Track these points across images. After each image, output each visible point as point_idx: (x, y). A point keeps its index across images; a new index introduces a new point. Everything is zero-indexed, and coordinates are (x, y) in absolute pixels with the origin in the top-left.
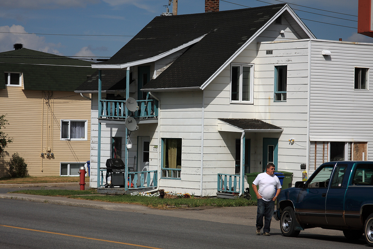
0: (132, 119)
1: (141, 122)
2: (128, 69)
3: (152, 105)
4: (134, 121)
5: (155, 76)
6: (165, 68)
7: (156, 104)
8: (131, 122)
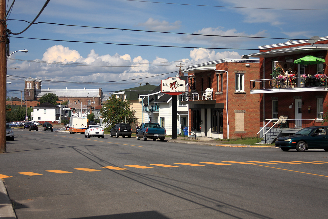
0: (150, 112)
1: (153, 113)
2: (149, 96)
3: (157, 107)
4: (151, 112)
5: (158, 98)
6: (162, 95)
7: (158, 107)
8: (150, 113)
